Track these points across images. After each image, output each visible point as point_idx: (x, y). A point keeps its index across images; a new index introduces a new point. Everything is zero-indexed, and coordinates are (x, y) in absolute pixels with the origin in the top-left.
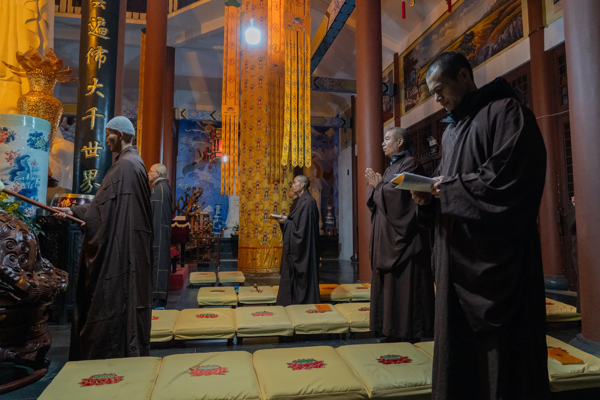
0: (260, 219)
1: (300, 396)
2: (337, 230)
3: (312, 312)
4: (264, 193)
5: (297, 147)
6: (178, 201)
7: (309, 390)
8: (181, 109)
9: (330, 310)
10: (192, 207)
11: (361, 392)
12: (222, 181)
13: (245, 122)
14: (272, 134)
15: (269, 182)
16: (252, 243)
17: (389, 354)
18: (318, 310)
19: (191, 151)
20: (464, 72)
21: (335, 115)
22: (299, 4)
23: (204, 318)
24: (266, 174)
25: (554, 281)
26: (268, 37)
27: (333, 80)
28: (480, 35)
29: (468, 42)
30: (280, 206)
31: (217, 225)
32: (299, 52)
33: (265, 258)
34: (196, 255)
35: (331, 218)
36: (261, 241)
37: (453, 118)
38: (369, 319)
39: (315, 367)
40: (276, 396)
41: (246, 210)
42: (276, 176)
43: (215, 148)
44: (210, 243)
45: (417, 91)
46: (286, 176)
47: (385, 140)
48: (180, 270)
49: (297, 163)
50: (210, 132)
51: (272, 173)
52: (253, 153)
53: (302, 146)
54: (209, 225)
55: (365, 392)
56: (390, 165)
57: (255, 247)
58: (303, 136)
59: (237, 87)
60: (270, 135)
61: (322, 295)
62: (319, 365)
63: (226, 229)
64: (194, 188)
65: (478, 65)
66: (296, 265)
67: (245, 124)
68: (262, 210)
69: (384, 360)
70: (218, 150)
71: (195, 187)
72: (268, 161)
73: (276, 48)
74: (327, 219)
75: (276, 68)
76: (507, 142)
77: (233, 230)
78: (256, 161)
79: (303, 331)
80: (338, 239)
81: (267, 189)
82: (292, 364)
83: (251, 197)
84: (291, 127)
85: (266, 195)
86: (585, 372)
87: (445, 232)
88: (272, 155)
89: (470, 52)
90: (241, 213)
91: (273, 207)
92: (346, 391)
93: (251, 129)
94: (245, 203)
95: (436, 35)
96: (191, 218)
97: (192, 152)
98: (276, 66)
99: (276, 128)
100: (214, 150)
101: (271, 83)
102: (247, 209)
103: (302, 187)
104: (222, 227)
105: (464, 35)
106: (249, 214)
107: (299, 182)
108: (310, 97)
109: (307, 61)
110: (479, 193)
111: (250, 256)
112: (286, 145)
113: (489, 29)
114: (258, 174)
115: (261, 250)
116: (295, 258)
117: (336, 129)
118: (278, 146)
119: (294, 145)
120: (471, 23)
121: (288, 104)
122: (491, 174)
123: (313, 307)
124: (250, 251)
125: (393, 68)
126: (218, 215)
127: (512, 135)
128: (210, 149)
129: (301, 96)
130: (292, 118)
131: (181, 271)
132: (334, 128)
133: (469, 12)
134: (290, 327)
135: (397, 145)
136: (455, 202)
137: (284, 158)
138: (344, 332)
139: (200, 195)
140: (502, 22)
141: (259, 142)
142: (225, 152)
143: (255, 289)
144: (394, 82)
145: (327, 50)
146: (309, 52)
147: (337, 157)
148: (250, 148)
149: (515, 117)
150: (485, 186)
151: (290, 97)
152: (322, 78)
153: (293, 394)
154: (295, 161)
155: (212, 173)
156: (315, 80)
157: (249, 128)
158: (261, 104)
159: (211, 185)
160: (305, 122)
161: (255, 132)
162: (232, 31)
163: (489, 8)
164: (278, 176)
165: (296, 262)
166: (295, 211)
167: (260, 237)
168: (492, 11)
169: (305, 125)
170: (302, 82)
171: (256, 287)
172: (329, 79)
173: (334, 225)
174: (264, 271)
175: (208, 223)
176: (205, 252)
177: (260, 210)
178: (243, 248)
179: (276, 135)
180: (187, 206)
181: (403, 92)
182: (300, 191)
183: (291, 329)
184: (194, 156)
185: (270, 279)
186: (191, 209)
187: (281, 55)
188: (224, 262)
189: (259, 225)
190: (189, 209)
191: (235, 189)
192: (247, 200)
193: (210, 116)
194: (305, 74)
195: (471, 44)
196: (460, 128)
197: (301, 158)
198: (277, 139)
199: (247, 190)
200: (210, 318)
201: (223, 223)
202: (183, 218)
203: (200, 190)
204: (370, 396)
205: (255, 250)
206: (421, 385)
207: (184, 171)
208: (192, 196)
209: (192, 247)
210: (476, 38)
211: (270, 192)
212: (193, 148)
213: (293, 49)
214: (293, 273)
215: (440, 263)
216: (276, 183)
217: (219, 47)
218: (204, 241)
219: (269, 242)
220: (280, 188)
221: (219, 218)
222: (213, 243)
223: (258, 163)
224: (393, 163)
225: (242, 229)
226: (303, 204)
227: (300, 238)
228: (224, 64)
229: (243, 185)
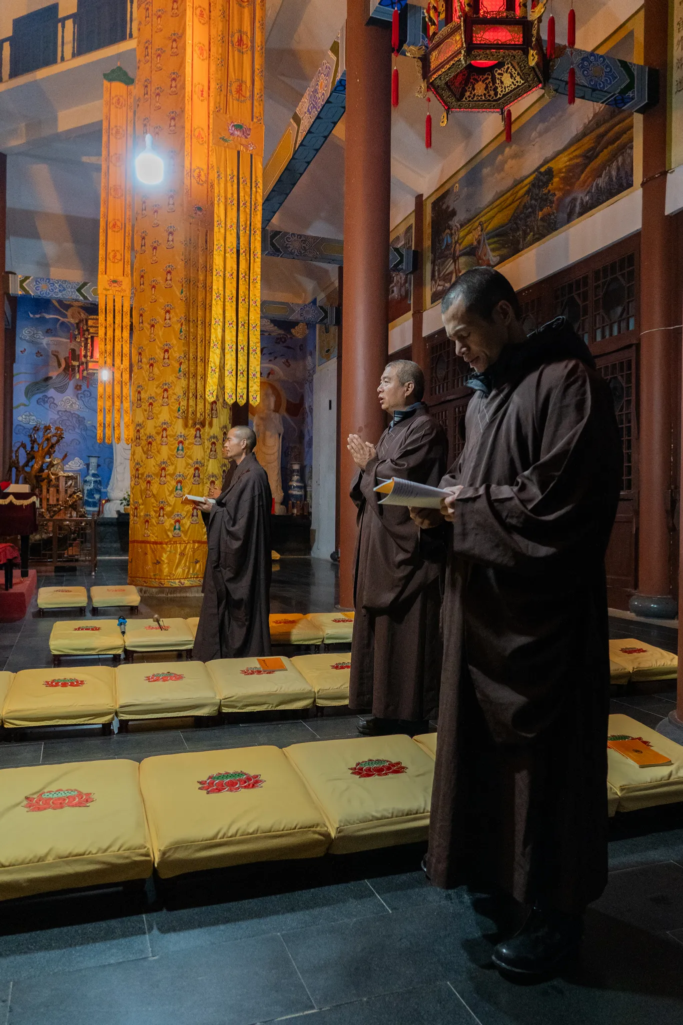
0: (168, 490)
1: (218, 842)
2: (309, 506)
3: (252, 673)
4: (177, 445)
5: (234, 367)
6: (17, 451)
7: (232, 831)
8: (19, 276)
9: (282, 668)
10: (43, 463)
11: (318, 829)
12: (100, 418)
13: (141, 312)
14: (191, 337)
15: (186, 425)
16: (153, 534)
17: (371, 758)
18: (261, 669)
19: (41, 355)
20: (504, 307)
21: (310, 300)
22: (243, 98)
23: (59, 688)
24: (179, 410)
25: (654, 604)
26: (186, 153)
27: (304, 239)
28: (562, 175)
29: (542, 187)
30: (205, 468)
31: (91, 493)
32: (240, 189)
33: (177, 561)
34: (51, 550)
35: (299, 484)
36: (169, 530)
37: (483, 383)
38: (348, 685)
39: (245, 787)
40: (177, 843)
41: (143, 474)
42: (198, 415)
43: (86, 353)
44: (77, 529)
45: (452, 267)
46: (216, 414)
47: (383, 383)
48: (21, 582)
49: (234, 397)
50: (77, 322)
51: (190, 410)
52: (156, 370)
53: (245, 366)
54: (75, 496)
55: (326, 829)
56: (390, 427)
57: (160, 540)
58: (246, 348)
59: (128, 242)
60: (189, 339)
61: (273, 635)
62: (252, 782)
63: (108, 501)
64: (47, 428)
65: (556, 230)
66: (231, 586)
67: (141, 315)
68: (171, 475)
69: (361, 769)
70: (92, 357)
71: (49, 426)
72: (183, 388)
73: (199, 176)
74: (291, 486)
75: (200, 213)
76: (564, 440)
77: (121, 503)
78: (161, 386)
79: (235, 707)
80: (311, 521)
81: (181, 436)
82: (206, 782)
83: (153, 451)
84: (224, 331)
85: (180, 448)
86: (671, 780)
87: (460, 580)
88: (191, 376)
89: (546, 205)
90: (133, 479)
91: (192, 471)
92: (295, 828)
93: (153, 326)
94: (142, 461)
95: (489, 169)
96: (42, 484)
97: (43, 358)
98: (200, 209)
99: (200, 327)
100: (85, 356)
101: (190, 240)
102: (145, 472)
103: (243, 447)
104: (100, 498)
105: (536, 173)
106: (149, 482)
107: (237, 438)
108: (259, 277)
109: (256, 207)
110: (514, 521)
111: (149, 557)
112: (214, 363)
113: (577, 165)
114: (166, 408)
115: (170, 546)
116: (228, 574)
117: (310, 325)
118: (202, 360)
119: (229, 365)
120: (549, 152)
121: (218, 289)
122: (535, 492)
123: (253, 662)
124: (150, 547)
125: (412, 221)
126: (94, 475)
127: (572, 428)
128: (78, 353)
129: (244, 275)
130: (226, 315)
131: (21, 585)
132: (307, 324)
133: (547, 130)
134: (214, 701)
135: (404, 393)
136: (476, 534)
137: (211, 388)
138: (304, 706)
139: (58, 441)
140: (599, 157)
141: (167, 351)
142: (105, 363)
143: (156, 623)
144: (413, 248)
145: (294, 184)
146: (260, 191)
147: (311, 376)
148: (151, 362)
149: (578, 398)
150: (522, 512)
151: (222, 275)
152: (286, 234)
153: (205, 839)
154: (231, 394)
155: (81, 397)
156: (273, 237)
157: (148, 324)
158: (171, 280)
159: (81, 420)
160: (250, 322)
161: (160, 331)
162: (117, 132)
163: (581, 127)
164: (201, 414)
165: (230, 580)
166: (229, 491)
167: (168, 522)
168: (584, 134)
169: (251, 328)
170: (245, 247)
171: (158, 621)
172: (298, 235)
173: (303, 497)
174: (175, 583)
175: (74, 493)
176: (68, 545)
177: (168, 474)
178: (138, 542)
179: (199, 339)
180: (34, 460)
181: (428, 268)
182: (240, 455)
183: (214, 704)
184: (46, 364)
185: (186, 597)
186: (42, 466)
187: (209, 190)
188: (104, 560)
189: (167, 502)
190: (36, 467)
191: (126, 432)
192: (144, 456)
193: (77, 293)
194: (252, 232)
195: (547, 191)
196: (493, 402)
197: (241, 389)
198: (201, 347)
199: (144, 438)
200: (69, 688)
201: (103, 490)
202: (25, 488)
203: (59, 432)
204: (333, 835)
205: (159, 546)
206: (417, 813)
207: (29, 392)
208: (43, 443)
209: (44, 536)
210: (556, 180)
211: (187, 442)
212: (45, 349)
213: (229, 184)
214: (224, 601)
215: (450, 631)
216: (198, 426)
217: (93, 160)
218: (67, 525)
219: (186, 533)
220: (206, 437)
221: (95, 482)
222: (83, 529)
223: (166, 390)
224: (395, 425)
225: (136, 508)
226: (244, 479)
227: (237, 539)
228: (103, 195)
229: (138, 428)
